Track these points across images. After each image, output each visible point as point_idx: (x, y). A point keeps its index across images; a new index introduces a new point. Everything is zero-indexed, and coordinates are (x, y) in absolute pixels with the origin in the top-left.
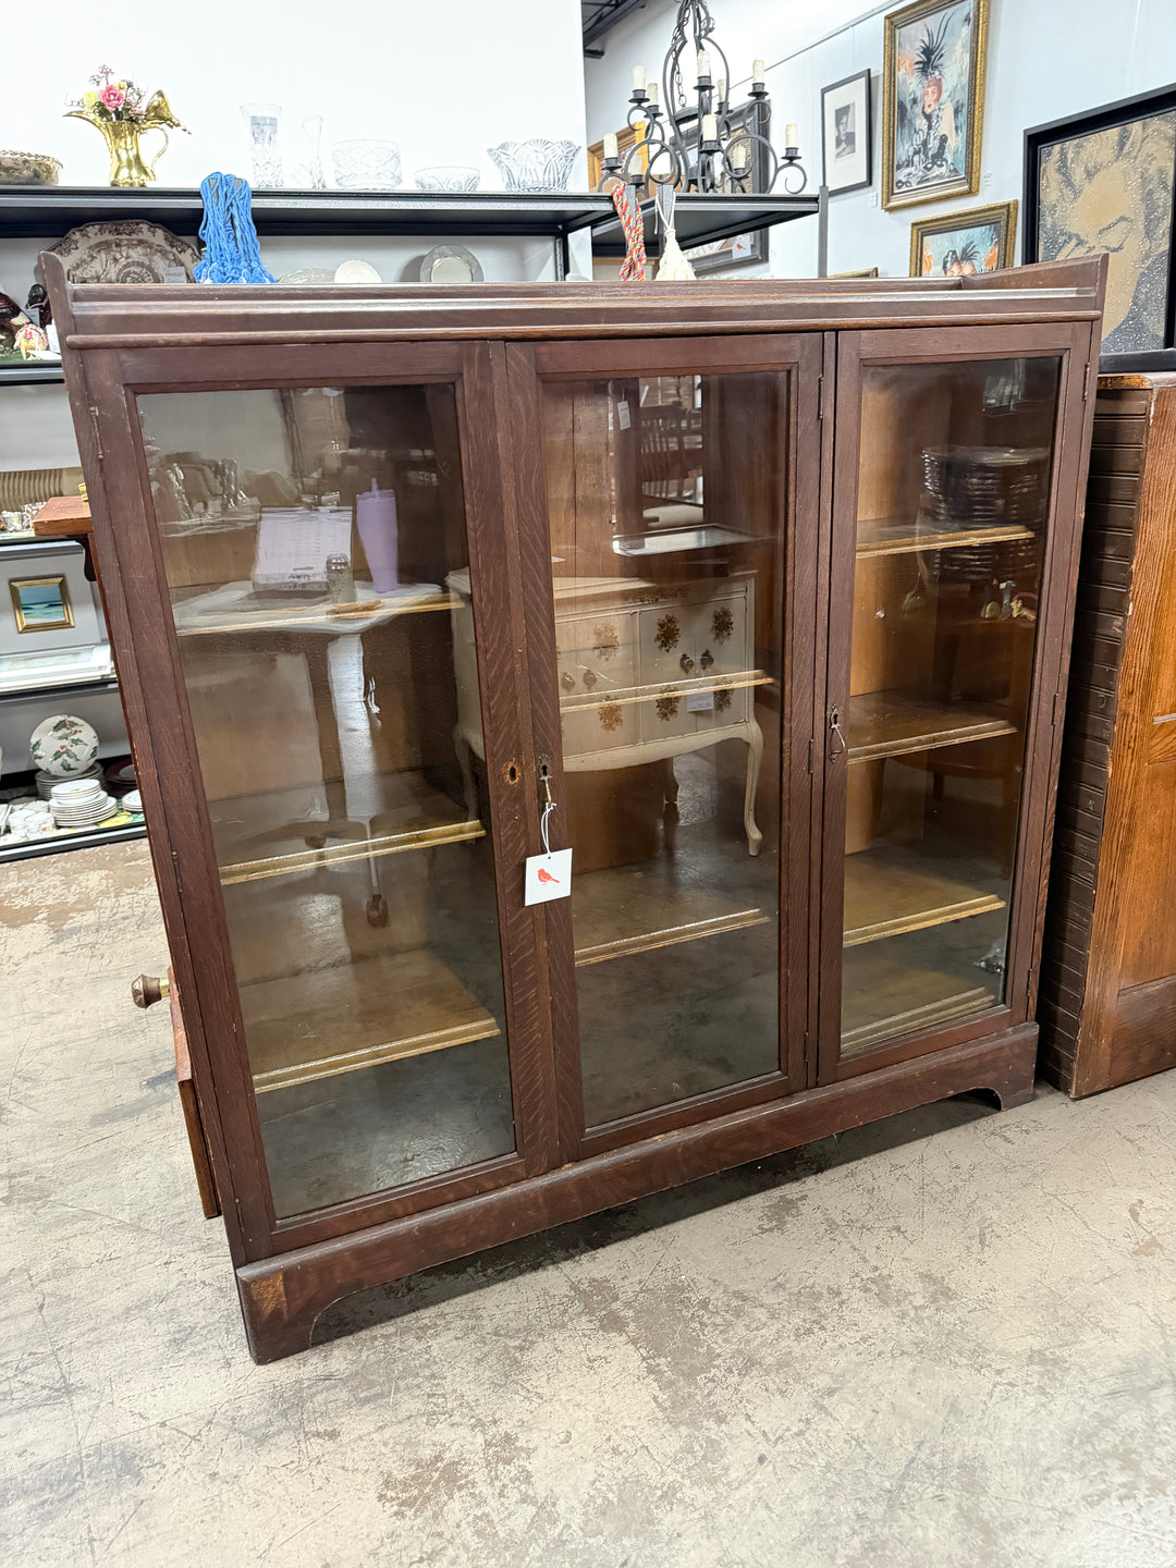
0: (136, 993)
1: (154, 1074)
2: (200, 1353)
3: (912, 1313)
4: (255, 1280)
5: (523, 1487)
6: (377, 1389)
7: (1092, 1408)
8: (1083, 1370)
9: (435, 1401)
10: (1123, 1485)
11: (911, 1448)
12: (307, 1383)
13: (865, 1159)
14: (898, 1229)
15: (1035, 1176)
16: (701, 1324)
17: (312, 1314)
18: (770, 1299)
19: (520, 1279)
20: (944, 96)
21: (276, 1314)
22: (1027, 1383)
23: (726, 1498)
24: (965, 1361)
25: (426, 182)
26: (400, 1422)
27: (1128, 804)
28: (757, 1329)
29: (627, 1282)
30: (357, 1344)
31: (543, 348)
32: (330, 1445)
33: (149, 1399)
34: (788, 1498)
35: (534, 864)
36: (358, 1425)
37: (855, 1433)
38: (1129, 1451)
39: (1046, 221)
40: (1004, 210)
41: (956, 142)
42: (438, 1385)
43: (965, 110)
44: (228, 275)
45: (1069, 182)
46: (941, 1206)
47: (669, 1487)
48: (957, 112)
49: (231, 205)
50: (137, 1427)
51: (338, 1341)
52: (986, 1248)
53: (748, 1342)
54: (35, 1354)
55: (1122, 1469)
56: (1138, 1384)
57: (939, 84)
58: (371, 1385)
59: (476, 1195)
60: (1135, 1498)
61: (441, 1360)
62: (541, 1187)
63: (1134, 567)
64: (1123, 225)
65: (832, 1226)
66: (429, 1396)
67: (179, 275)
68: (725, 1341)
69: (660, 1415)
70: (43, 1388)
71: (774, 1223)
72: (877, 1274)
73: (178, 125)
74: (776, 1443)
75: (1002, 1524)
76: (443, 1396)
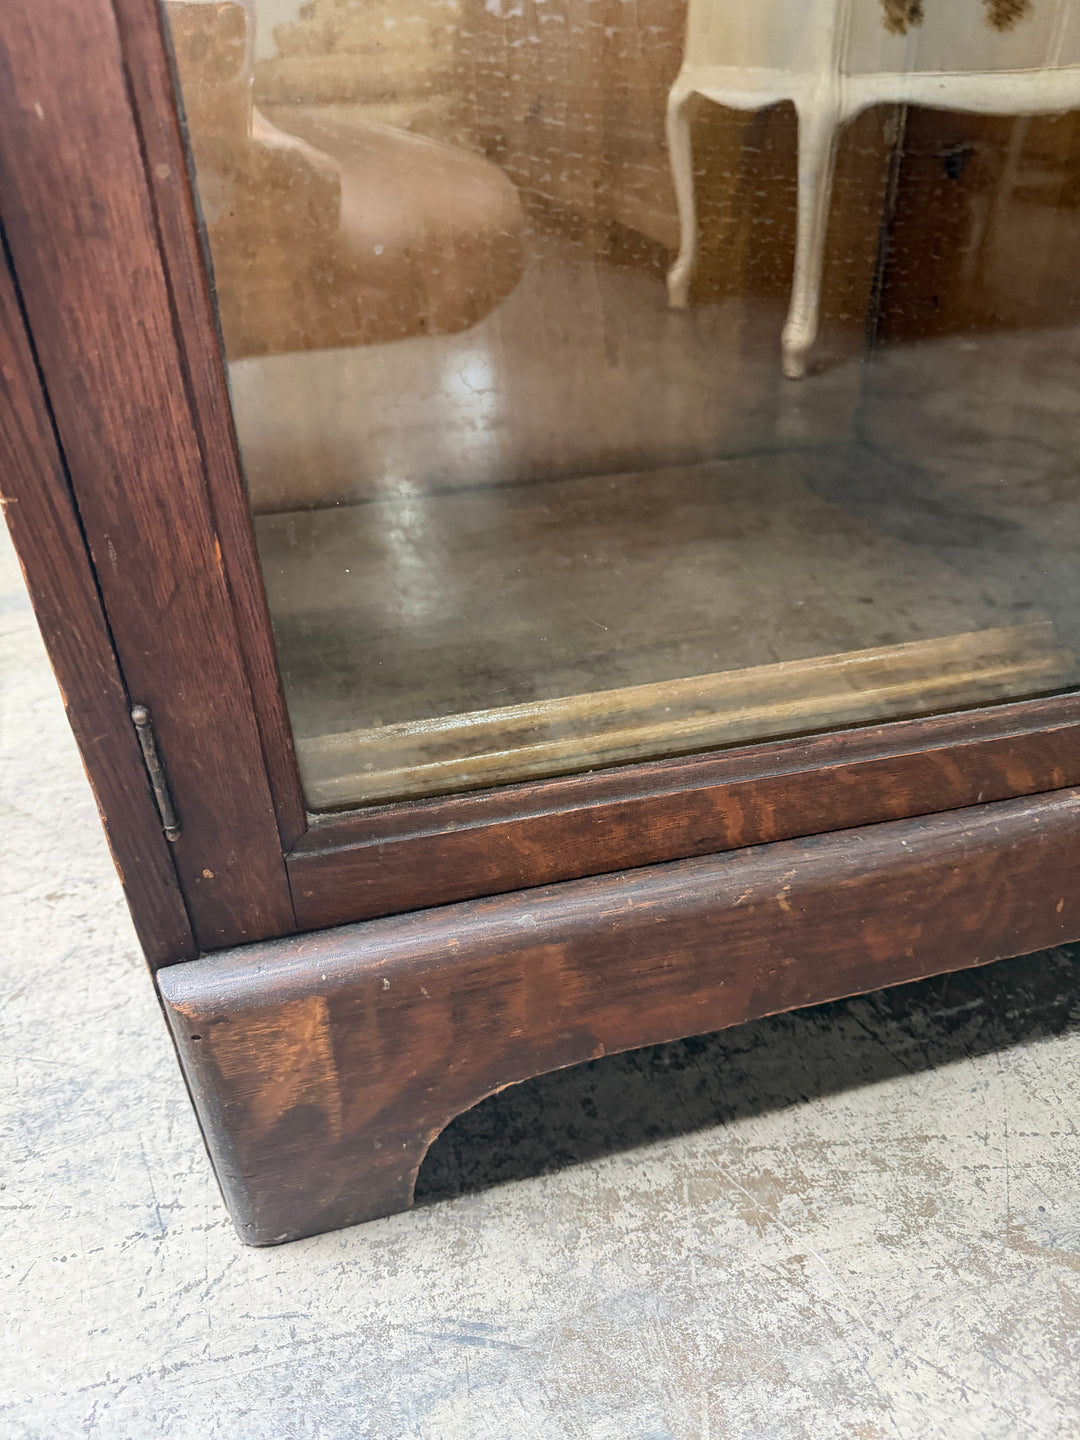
2: (83, 1172)
4: (225, 1013)
12: (400, 1346)
21: (306, 1115)
51: (495, 1196)
59: (974, 804)
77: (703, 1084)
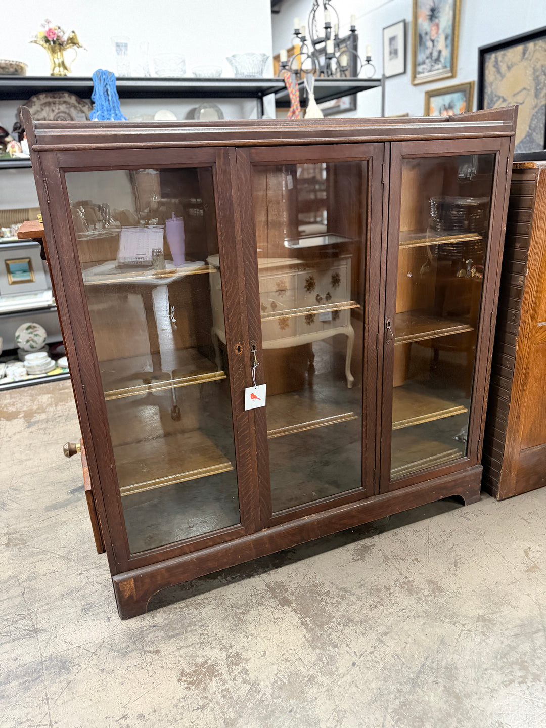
0: (65, 450)
1: (73, 488)
2: (96, 615)
3: (423, 598)
4: (121, 582)
5: (244, 676)
6: (177, 632)
7: (506, 642)
8: (502, 624)
9: (203, 637)
10: (521, 677)
11: (423, 660)
12: (145, 629)
13: (402, 528)
14: (417, 560)
15: (480, 535)
16: (325, 602)
17: (147, 597)
18: (358, 592)
19: (242, 582)
20: (441, 31)
21: (131, 597)
22: (476, 630)
23: (337, 682)
24: (448, 620)
25: (198, 73)
26: (188, 647)
27: (525, 363)
28: (352, 605)
29: (291, 583)
30: (168, 611)
31: (253, 150)
32: (156, 657)
33: (73, 635)
34: (366, 682)
35: (249, 391)
36: (168, 648)
37: (397, 653)
38: (523, 662)
39: (488, 90)
40: (468, 86)
41: (446, 53)
42: (204, 630)
43: (450, 38)
44: (105, 117)
45: (499, 71)
46: (437, 549)
47: (311, 676)
48: (446, 38)
49: (107, 84)
50: (67, 648)
51: (159, 610)
52: (458, 569)
53: (347, 611)
54: (21, 615)
55: (520, 670)
56: (528, 631)
57: (438, 26)
58: (174, 629)
59: (222, 543)
60: (526, 683)
61: (207, 619)
62: (252, 539)
63: (529, 252)
64: (524, 92)
65: (386, 558)
66: (201, 635)
67: (83, 117)
68: (337, 610)
69: (307, 644)
70: (25, 630)
71: (359, 557)
72: (407, 580)
73: (81, 47)
74: (360, 657)
75: (464, 694)
76: (207, 635)
77: (192, 592)
